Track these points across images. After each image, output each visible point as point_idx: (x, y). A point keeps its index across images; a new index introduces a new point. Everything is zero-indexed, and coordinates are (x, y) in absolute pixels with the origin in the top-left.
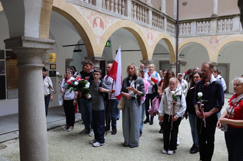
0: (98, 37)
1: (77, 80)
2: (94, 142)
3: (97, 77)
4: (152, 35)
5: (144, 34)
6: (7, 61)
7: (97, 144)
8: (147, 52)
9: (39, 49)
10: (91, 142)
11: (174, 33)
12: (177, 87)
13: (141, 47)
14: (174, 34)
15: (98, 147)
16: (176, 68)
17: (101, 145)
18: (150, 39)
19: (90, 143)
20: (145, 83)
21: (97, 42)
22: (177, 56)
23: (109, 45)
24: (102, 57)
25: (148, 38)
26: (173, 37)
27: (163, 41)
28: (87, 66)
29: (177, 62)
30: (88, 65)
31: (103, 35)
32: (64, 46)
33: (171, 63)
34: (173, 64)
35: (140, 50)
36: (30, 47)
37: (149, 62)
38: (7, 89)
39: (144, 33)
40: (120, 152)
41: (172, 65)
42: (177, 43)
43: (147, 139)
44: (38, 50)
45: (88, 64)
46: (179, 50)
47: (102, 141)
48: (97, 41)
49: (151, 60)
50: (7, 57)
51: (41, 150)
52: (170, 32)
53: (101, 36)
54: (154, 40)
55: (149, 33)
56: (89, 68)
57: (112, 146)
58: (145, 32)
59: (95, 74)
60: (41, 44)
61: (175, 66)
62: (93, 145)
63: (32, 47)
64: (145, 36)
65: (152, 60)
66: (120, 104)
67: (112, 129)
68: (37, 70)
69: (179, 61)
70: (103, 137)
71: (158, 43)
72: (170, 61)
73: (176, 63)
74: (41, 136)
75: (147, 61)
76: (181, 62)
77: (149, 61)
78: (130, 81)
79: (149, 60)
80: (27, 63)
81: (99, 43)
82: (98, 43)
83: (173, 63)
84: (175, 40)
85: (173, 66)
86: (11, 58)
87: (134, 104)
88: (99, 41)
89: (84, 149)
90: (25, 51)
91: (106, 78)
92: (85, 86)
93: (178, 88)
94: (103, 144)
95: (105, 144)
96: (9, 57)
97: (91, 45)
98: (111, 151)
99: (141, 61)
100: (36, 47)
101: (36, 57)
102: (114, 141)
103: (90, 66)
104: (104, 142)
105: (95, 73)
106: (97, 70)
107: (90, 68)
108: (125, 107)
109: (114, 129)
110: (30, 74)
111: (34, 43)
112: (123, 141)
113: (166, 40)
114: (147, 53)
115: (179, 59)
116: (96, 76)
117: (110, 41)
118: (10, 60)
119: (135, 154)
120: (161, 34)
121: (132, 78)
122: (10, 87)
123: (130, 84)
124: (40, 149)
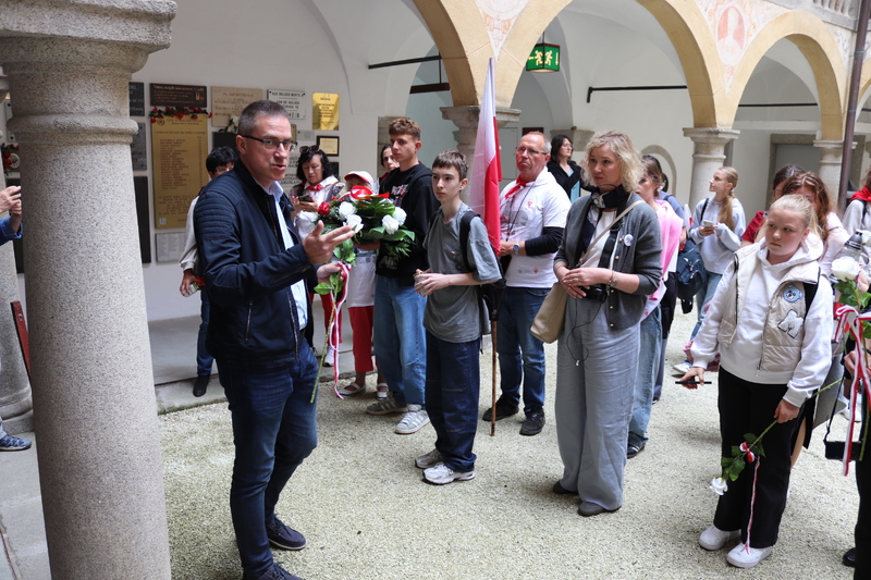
0: (497, 23)
1: (352, 199)
2: (432, 464)
3: (444, 191)
4: (741, 21)
5: (706, 15)
6: (153, 121)
7: (440, 472)
8: (712, 95)
9: (89, 41)
10: (419, 462)
11: (847, 8)
12: (800, 246)
13: (688, 74)
14: (846, 14)
15: (442, 484)
16: (843, 165)
17: (456, 480)
18: (730, 39)
19: (416, 466)
20: (664, 223)
21: (493, 43)
22: (850, 115)
23: (553, 61)
24: (512, 106)
25: (722, 32)
26: (840, 31)
27: (793, 48)
28: (402, 142)
29: (851, 138)
30: (405, 137)
31: (520, 14)
32: (371, 67)
33: (818, 143)
34: (829, 147)
35: (685, 87)
36: (31, 28)
37: (720, 136)
38: (156, 227)
39: (702, 11)
40: (530, 519)
41: (822, 152)
42: (855, 54)
43: (666, 470)
44: (83, 49)
45: (403, 132)
46: (862, 85)
47: (462, 461)
48: (492, 40)
49: (729, 129)
50: (153, 108)
51: (121, 507)
52: (826, 8)
53: (509, 21)
54: (748, 41)
55: (726, 13)
56: (408, 151)
57: (503, 490)
58: (711, 7)
59: (437, 178)
60: (96, 20)
61: (837, 156)
62: (424, 474)
63: (47, 32)
64: (710, 24)
65: (733, 128)
66: (542, 318)
67: (525, 409)
68: (92, 147)
69: (860, 138)
70: (466, 446)
71: (764, 57)
72: (817, 137)
73: (845, 144)
74: (118, 449)
75: (710, 132)
76: (867, 140)
77: (718, 132)
78: (594, 216)
79: (719, 128)
80: (42, 114)
81: (499, 49)
82: (494, 48)
83: (830, 144)
84: (850, 41)
85: (828, 159)
86: (169, 113)
87: (597, 321)
88: (501, 43)
89: (385, 488)
90: (22, 52)
91: (510, 193)
92: (381, 224)
93: (805, 251)
94: (464, 476)
95: (474, 473)
96: (159, 108)
97: (465, 58)
98: (491, 510)
99: (686, 132)
100: (71, 33)
101: (82, 82)
102: (519, 466)
103: (413, 139)
104: (470, 467)
105: (438, 170)
106: (445, 159)
107: (413, 149)
108: (562, 330)
109: (533, 412)
110: (57, 163)
111: (58, 11)
112: (556, 468)
113: (806, 44)
114: (715, 97)
115: (859, 128)
116: (441, 183)
117: (558, 47)
118: (166, 118)
119: (591, 540)
120: (786, 14)
121: (605, 202)
122: (164, 219)
123: (594, 229)
124: (112, 504)
